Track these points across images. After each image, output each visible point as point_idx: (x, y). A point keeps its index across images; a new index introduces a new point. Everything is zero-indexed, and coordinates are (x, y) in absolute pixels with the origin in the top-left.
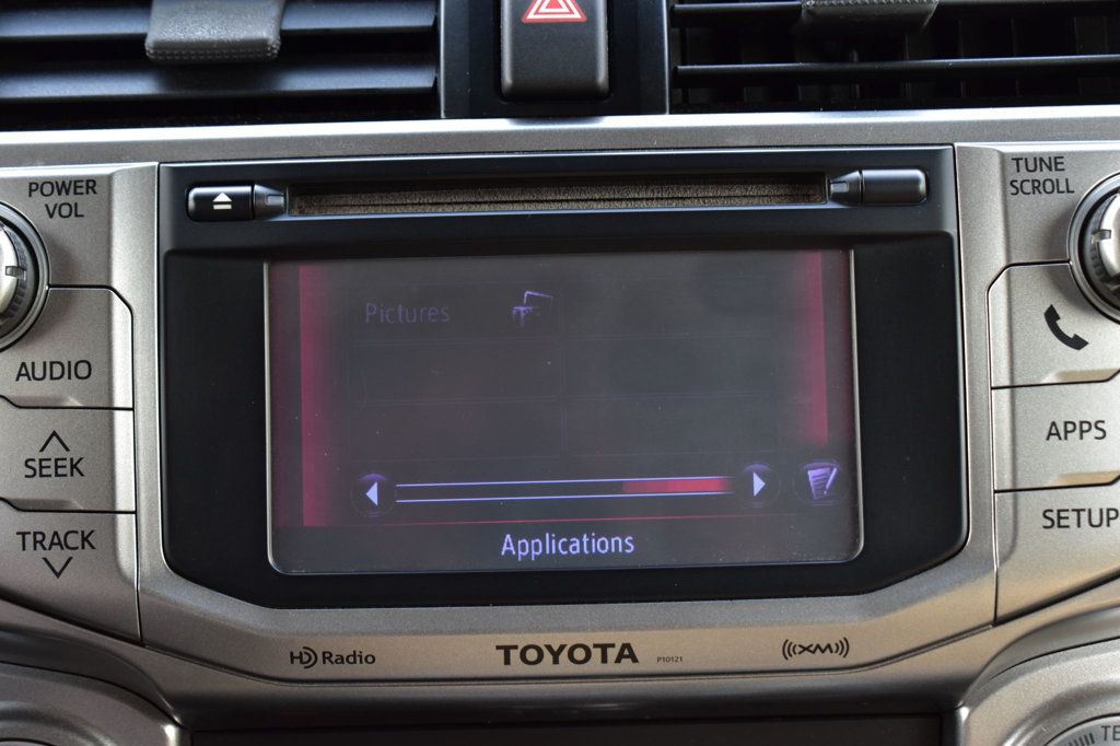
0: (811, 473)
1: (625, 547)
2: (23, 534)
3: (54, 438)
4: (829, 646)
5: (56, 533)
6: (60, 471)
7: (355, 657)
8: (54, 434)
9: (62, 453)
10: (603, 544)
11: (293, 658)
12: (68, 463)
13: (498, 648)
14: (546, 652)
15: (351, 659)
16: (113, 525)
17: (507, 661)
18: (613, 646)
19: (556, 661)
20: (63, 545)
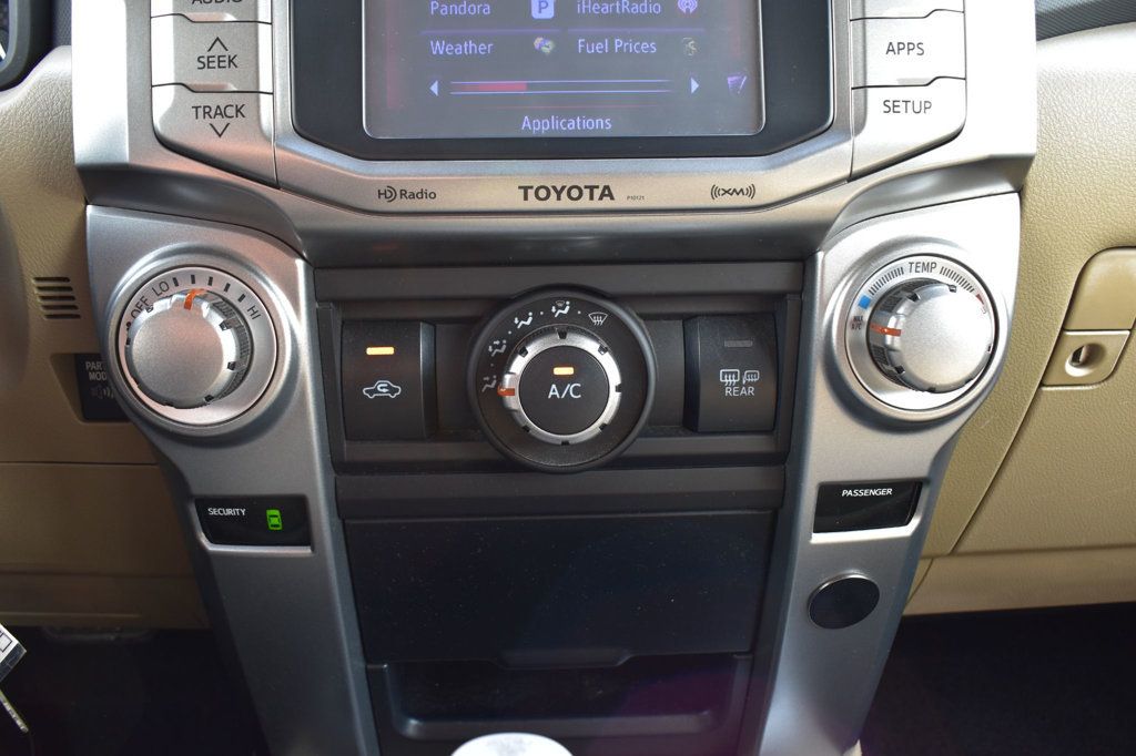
0: (730, 79)
1: (605, 125)
2: (197, 108)
3: (218, 43)
4: (742, 190)
5: (218, 107)
6: (222, 64)
7: (422, 194)
8: (218, 39)
9: (223, 52)
10: (590, 124)
11: (380, 194)
12: (226, 59)
13: (520, 188)
14: (552, 191)
15: (420, 196)
16: (258, 100)
17: (526, 198)
18: (597, 187)
19: (559, 198)
20: (223, 114)
